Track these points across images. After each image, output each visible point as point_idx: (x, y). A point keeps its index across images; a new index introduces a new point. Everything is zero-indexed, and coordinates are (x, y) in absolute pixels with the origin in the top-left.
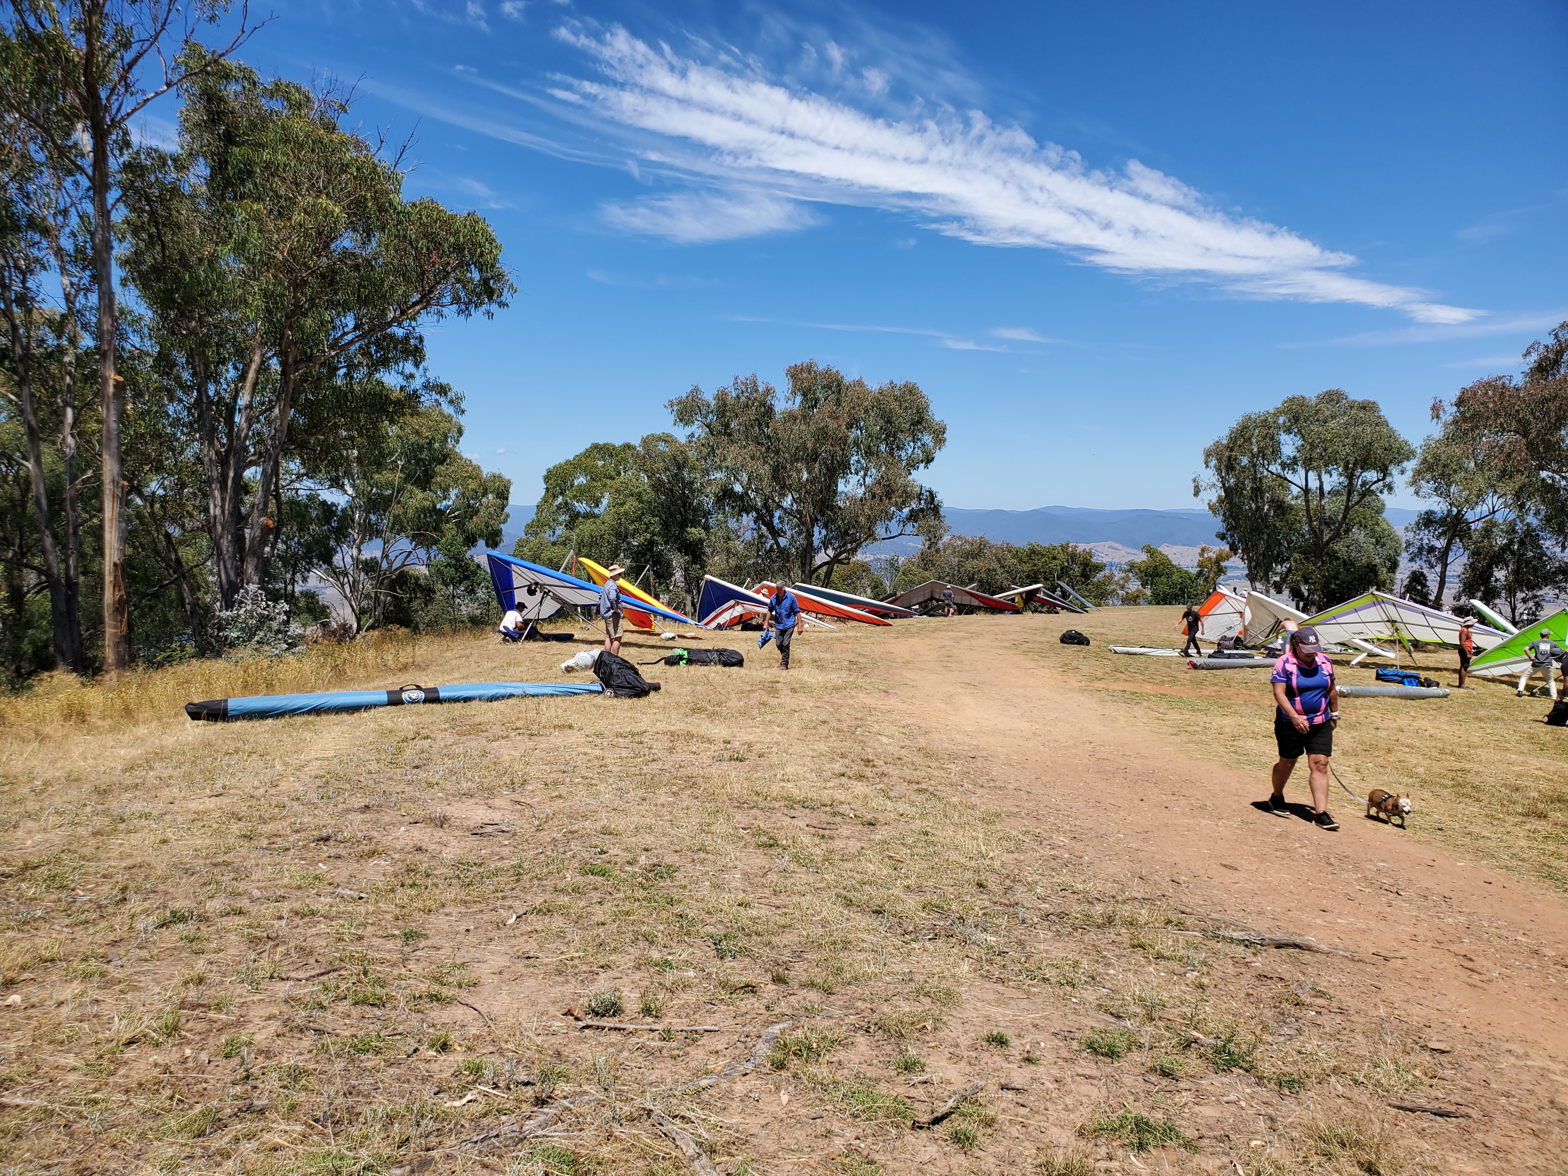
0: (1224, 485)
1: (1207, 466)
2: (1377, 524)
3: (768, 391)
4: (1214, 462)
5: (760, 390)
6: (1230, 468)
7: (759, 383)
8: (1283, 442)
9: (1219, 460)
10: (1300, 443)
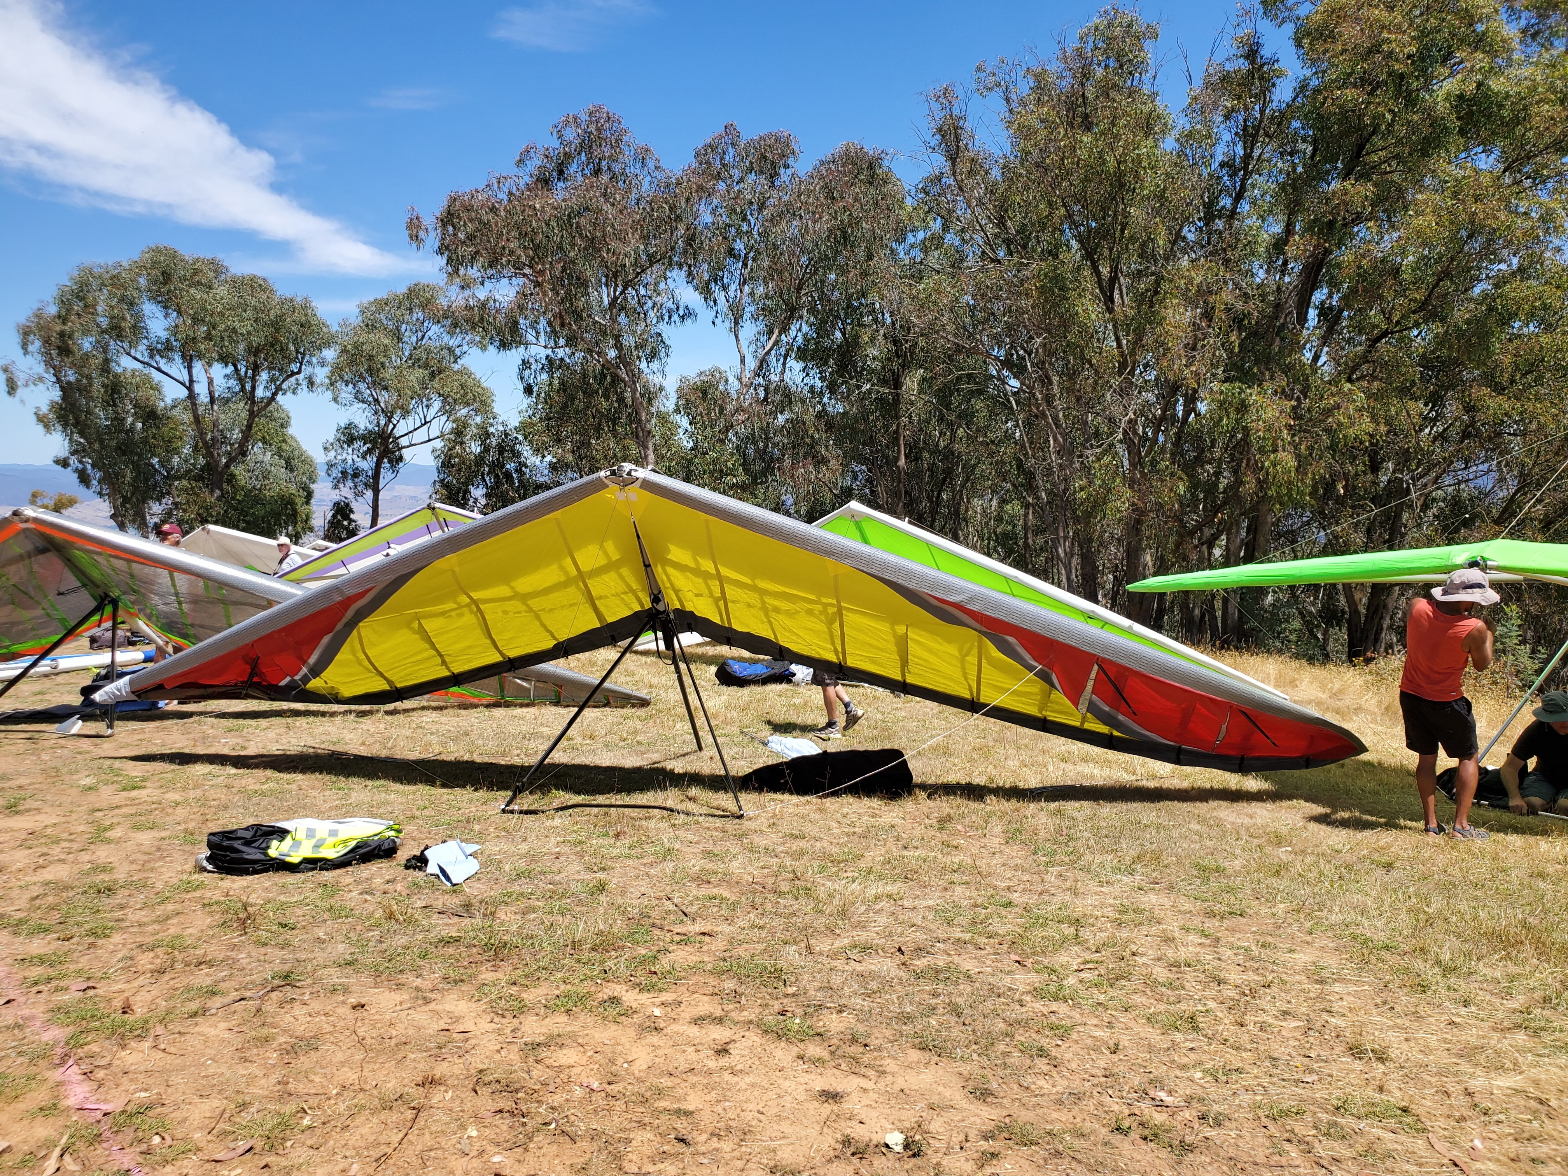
0: (58, 381)
1: (26, 353)
2: (284, 441)
4: (36, 345)
6: (65, 353)
8: (147, 314)
9: (46, 340)
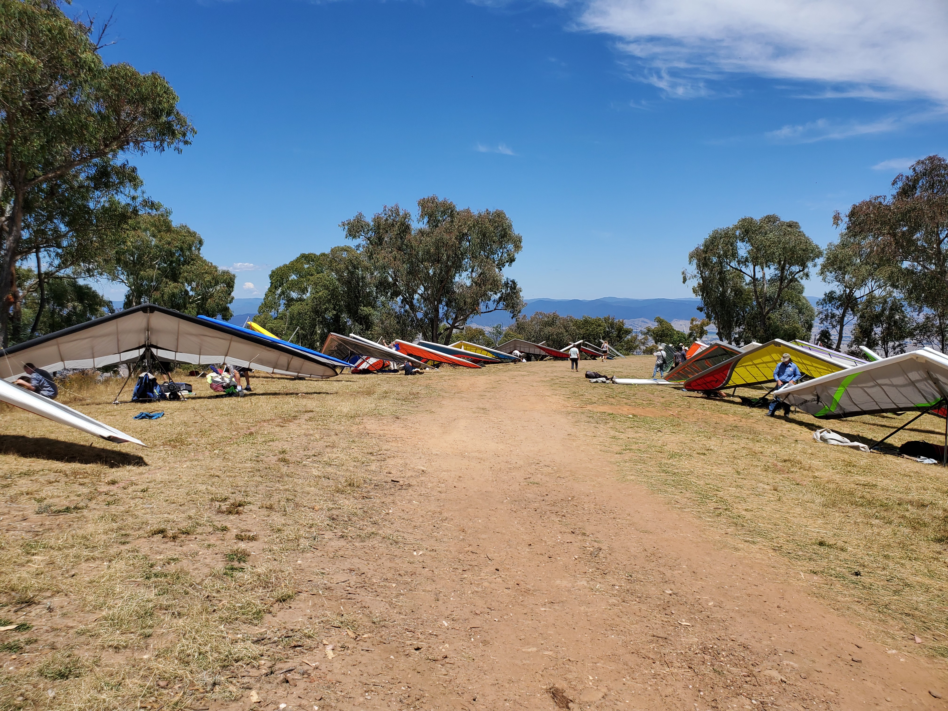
0: (702, 276)
1: (691, 264)
2: (799, 300)
3: (406, 216)
4: (695, 261)
5: (401, 214)
6: (705, 265)
7: (400, 210)
8: (738, 247)
9: (699, 260)
10: (750, 248)
